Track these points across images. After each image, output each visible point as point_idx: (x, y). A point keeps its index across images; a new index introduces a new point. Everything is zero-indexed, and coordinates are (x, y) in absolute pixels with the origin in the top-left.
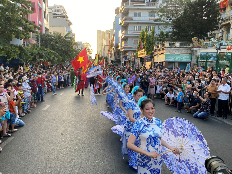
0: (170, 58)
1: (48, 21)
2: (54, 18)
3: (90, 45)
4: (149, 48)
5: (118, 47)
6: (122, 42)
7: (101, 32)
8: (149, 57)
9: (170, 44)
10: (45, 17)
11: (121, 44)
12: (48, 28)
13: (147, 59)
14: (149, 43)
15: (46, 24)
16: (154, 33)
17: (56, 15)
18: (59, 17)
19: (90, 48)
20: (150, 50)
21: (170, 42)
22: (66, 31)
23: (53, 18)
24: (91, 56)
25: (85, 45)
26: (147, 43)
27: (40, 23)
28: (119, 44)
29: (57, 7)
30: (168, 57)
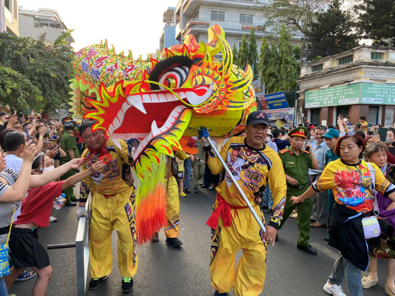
0: (373, 95)
1: (15, 17)
2: (36, 26)
9: (373, 55)
10: (7, 6)
12: (16, 31)
13: (269, 103)
15: (10, 21)
17: (42, 22)
18: (47, 25)
23: (34, 26)
29: (44, 12)
30: (369, 90)
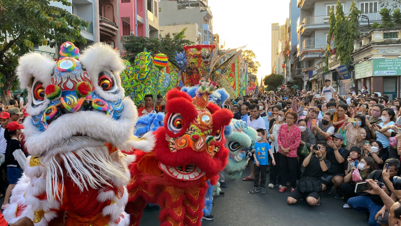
0: (385, 69)
1: (156, 15)
2: (179, 9)
3: (254, 54)
4: (345, 48)
5: (296, 53)
6: (302, 41)
7: (279, 27)
8: (345, 68)
9: (385, 35)
10: (150, 8)
11: (301, 45)
12: (156, 26)
13: (342, 73)
14: (346, 38)
15: (152, 20)
16: (357, 15)
17: (183, 4)
18: (188, 5)
19: (254, 60)
20: (348, 53)
21: (384, 30)
22: (197, 31)
23: (177, 9)
24: (255, 74)
25: (244, 55)
26: (342, 39)
27: (139, 18)
28: (298, 47)
30: (381, 64)
